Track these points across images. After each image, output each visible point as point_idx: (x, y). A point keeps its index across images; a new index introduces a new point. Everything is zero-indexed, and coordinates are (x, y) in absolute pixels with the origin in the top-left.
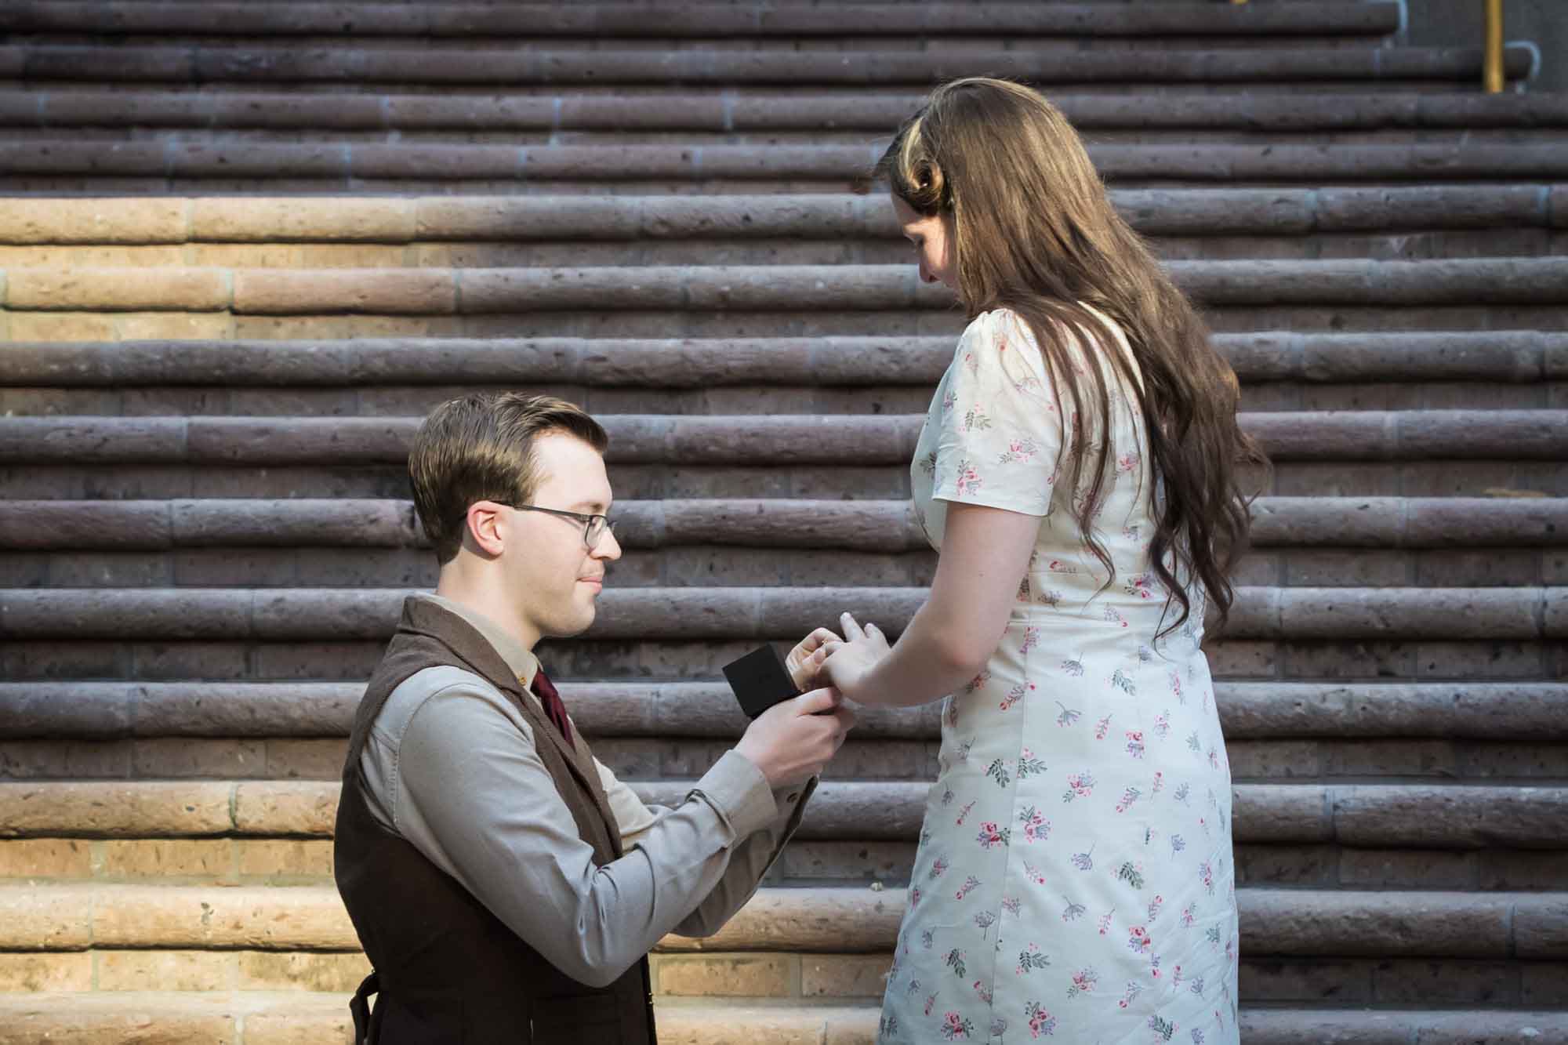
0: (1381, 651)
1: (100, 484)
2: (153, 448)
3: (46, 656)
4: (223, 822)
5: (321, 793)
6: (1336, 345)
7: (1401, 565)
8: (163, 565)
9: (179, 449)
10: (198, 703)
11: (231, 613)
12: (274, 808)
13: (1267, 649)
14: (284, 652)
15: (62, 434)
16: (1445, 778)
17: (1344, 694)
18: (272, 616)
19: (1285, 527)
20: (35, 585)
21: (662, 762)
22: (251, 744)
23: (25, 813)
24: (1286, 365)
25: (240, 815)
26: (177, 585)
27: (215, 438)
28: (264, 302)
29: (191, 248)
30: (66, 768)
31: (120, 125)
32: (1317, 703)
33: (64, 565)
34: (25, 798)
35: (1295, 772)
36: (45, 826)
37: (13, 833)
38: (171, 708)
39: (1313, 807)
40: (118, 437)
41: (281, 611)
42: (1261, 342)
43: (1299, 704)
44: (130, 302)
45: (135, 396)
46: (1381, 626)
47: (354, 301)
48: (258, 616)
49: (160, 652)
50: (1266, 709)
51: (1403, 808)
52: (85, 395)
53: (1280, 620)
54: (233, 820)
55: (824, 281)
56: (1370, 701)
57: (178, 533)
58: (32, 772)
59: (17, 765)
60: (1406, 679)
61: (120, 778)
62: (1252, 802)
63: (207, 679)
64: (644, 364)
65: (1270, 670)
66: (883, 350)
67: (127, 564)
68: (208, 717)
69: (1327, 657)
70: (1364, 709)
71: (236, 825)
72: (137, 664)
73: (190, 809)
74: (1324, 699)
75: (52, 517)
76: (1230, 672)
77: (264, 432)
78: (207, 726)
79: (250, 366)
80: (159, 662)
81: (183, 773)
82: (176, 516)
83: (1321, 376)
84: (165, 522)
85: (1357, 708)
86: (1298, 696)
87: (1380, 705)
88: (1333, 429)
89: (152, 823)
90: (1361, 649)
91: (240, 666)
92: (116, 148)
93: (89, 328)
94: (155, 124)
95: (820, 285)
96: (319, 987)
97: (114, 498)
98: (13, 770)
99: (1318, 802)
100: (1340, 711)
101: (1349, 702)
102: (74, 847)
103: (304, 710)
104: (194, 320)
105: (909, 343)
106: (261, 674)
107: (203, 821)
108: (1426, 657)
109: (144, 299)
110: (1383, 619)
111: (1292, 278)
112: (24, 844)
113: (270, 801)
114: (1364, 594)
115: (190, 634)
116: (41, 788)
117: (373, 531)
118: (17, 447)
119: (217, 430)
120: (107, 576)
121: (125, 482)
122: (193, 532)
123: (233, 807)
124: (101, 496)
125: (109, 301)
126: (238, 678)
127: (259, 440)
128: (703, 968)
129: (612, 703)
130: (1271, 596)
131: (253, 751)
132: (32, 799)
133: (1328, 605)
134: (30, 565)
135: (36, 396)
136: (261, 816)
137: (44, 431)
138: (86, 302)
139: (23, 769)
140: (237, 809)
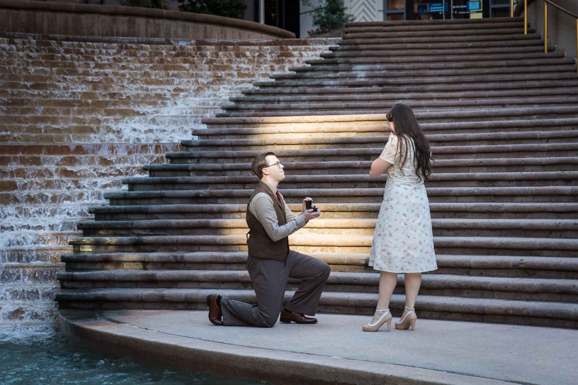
0: (493, 182)
1: (325, 159)
3: (304, 185)
6: (510, 134)
7: (504, 169)
8: (327, 171)
9: (335, 153)
13: (477, 182)
14: (337, 184)
16: (493, 202)
20: (309, 174)
24: (503, 137)
28: (360, 131)
33: (313, 171)
44: (340, 131)
46: (492, 178)
47: (373, 130)
60: (497, 186)
63: (326, 188)
65: (477, 185)
67: (322, 171)
69: (485, 183)
72: (317, 186)
75: (311, 164)
77: (347, 151)
78: (318, 195)
79: (352, 140)
80: (319, 186)
82: (328, 164)
83: (508, 139)
87: (482, 191)
88: (502, 147)
90: (490, 182)
91: (331, 186)
93: (336, 135)
96: (318, 233)
99: (464, 206)
101: (478, 190)
104: (351, 133)
108: (500, 183)
117: (356, 166)
120: (319, 173)
121: (328, 158)
125: (338, 131)
126: (331, 188)
128: (370, 231)
129: (375, 191)
130: (476, 174)
134: (308, 171)
138: (335, 131)
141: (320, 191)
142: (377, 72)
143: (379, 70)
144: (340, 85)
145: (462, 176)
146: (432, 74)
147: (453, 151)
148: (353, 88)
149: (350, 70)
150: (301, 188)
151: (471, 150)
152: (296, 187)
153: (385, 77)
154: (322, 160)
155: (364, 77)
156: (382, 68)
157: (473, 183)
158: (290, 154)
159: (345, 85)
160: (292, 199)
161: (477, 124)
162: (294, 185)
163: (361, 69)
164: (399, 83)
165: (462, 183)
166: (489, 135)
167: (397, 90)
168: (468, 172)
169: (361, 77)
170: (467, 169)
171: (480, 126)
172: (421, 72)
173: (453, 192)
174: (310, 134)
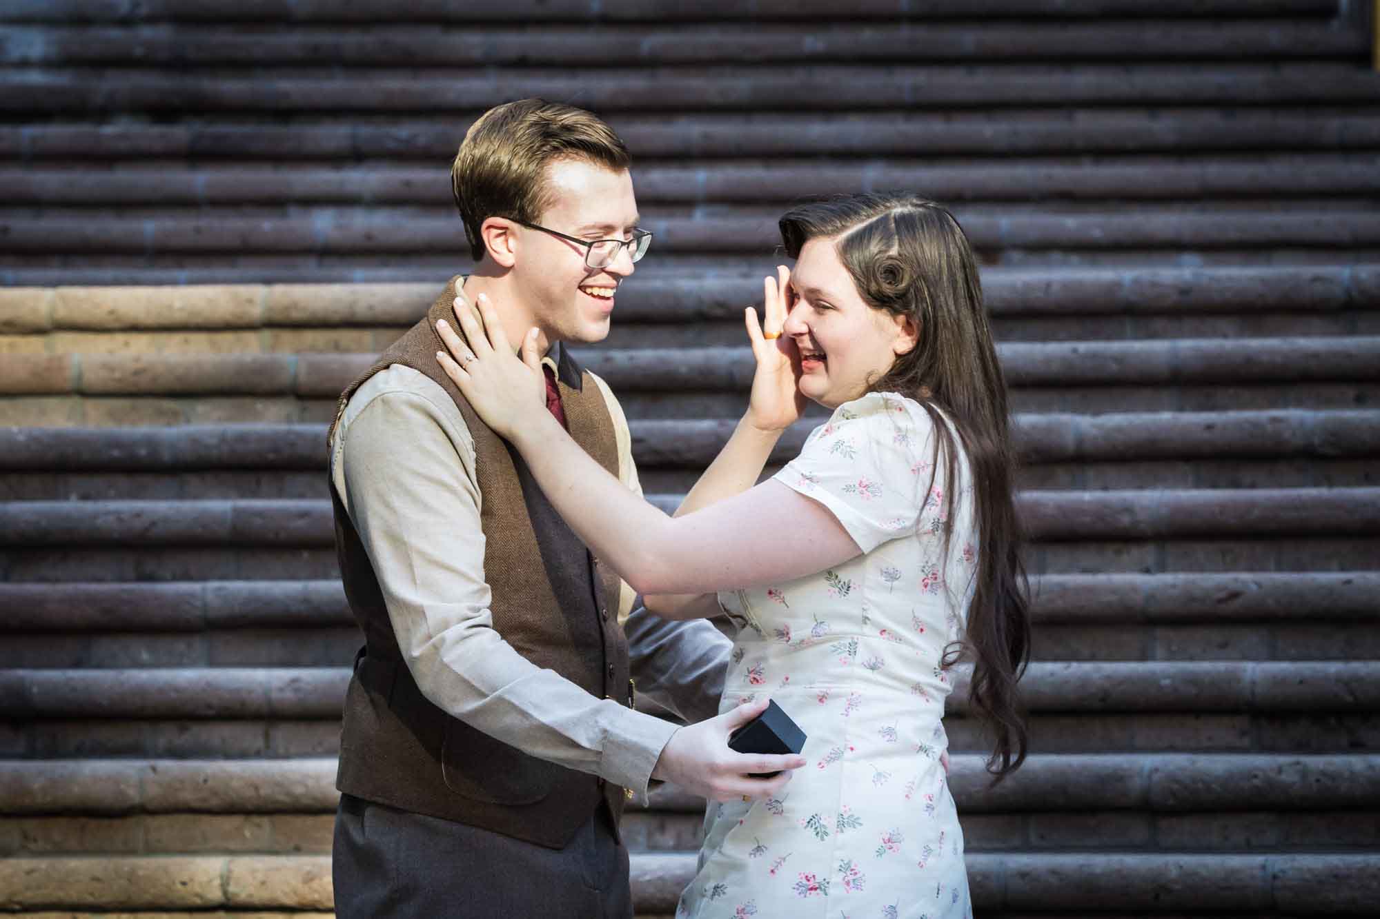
0: (1351, 722)
1: (150, 566)
2: (200, 530)
3: (75, 736)
4: (215, 895)
5: (308, 868)
8: (198, 643)
9: (223, 532)
10: (205, 781)
11: (250, 692)
12: (263, 883)
13: (1242, 722)
14: (302, 729)
15: (111, 518)
17: (1299, 767)
18: (289, 695)
19: (1270, 602)
20: (77, 665)
21: (650, 835)
22: (256, 819)
23: (27, 888)
24: (1298, 441)
25: (232, 889)
26: (212, 663)
27: (258, 521)
28: (325, 386)
29: (267, 335)
30: (81, 843)
31: (276, 203)
32: (1272, 775)
33: (104, 647)
34: (29, 873)
35: (1254, 841)
36: (47, 900)
37: (17, 907)
38: (178, 786)
39: (1253, 877)
40: (166, 519)
41: (297, 690)
42: (1274, 420)
43: (1256, 776)
45: (193, 481)
46: (1349, 699)
48: (275, 695)
49: (183, 730)
50: (1228, 780)
51: (1337, 877)
52: (146, 479)
53: (1253, 693)
54: (225, 893)
56: (1323, 773)
57: (211, 614)
58: (49, 847)
59: (35, 840)
61: (134, 852)
62: (1196, 874)
63: (228, 756)
64: (679, 445)
65: (1246, 742)
68: (215, 793)
69: (1302, 729)
70: (1318, 781)
71: (228, 899)
72: (162, 742)
73: (184, 884)
74: (1280, 770)
76: (1206, 743)
78: (214, 802)
79: (302, 450)
80: (182, 740)
81: (195, 847)
82: (210, 597)
84: (198, 603)
85: (1312, 779)
86: (1257, 769)
87: (1333, 776)
88: (1329, 504)
89: (147, 898)
90: (1333, 721)
91: (259, 743)
92: (267, 226)
93: (160, 413)
94: (311, 202)
97: (163, 580)
98: (32, 846)
99: (1258, 873)
100: (1294, 783)
101: (1304, 773)
103: (306, 786)
104: (259, 404)
106: (281, 750)
107: (197, 895)
109: (210, 384)
110: (1352, 693)
111: (1316, 355)
113: (260, 876)
114: (1334, 668)
115: (211, 712)
116: (43, 864)
118: (67, 531)
119: (260, 514)
120: (145, 656)
121: (172, 564)
122: (224, 613)
123: (225, 882)
124: (151, 578)
126: (258, 755)
127: (301, 523)
130: (1245, 671)
131: (259, 826)
132: (35, 875)
133: (1298, 680)
134: (72, 646)
135: (98, 482)
136: (252, 890)
137: (95, 516)
138: (154, 388)
139: (41, 845)
140: (228, 884)
141: (231, 777)
142: (115, 34)
145: (1150, 679)
150: (53, 753)
152: (21, 745)
154: (129, 570)
156: (144, 10)
157: (1220, 729)
160: (30, 825)
165: (1142, 730)
168: (1143, 657)
173: (1137, 784)
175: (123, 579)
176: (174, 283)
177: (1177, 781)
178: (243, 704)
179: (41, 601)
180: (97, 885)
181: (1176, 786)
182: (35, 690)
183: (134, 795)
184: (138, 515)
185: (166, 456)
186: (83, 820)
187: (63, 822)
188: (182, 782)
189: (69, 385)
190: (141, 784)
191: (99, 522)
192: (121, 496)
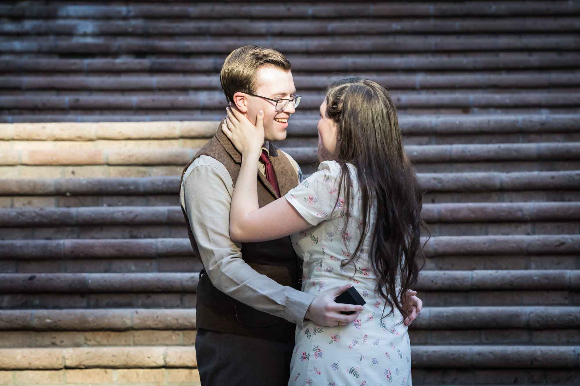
1: (135, 232)
2: (155, 218)
3: (105, 299)
4: (162, 362)
8: (154, 263)
9: (164, 219)
11: (175, 282)
12: (180, 357)
13: (566, 294)
15: (120, 214)
18: (190, 283)
20: (106, 271)
22: (177, 332)
23: (87, 359)
25: (168, 360)
26: (160, 271)
27: (178, 215)
29: (181, 141)
30: (108, 341)
31: (184, 89)
32: (576, 314)
33: (117, 264)
34: (87, 353)
35: (570, 341)
36: (94, 364)
37: (83, 367)
38: (146, 319)
39: (570, 355)
40: (141, 214)
41: (193, 282)
44: (153, 162)
45: (152, 199)
48: (185, 283)
49: (149, 297)
50: (560, 316)
52: (134, 198)
53: (570, 282)
54: (165, 361)
55: (417, 152)
57: (159, 251)
58: (95, 343)
59: (90, 341)
61: (129, 345)
62: (547, 353)
63: (166, 307)
65: (567, 302)
66: (435, 179)
67: (140, 264)
68: (161, 322)
71: (166, 364)
72: (140, 302)
73: (149, 357)
75: (112, 246)
76: (552, 302)
78: (161, 326)
80: (148, 301)
81: (153, 343)
82: (159, 245)
84: (154, 247)
86: (571, 312)
89: (134, 363)
91: (179, 302)
95: (415, 153)
97: (140, 238)
98: (89, 343)
99: (572, 353)
102: (106, 372)
104: (178, 169)
105: (444, 176)
106: (187, 305)
107: (154, 362)
109: (159, 161)
112: (88, 371)
113: (179, 355)
115: (160, 290)
116: (93, 350)
118: (103, 219)
119: (178, 212)
120: (133, 268)
121: (145, 232)
122: (164, 251)
124: (135, 237)
125: (146, 162)
126: (178, 307)
130: (567, 274)
131: (178, 335)
132: (90, 354)
134: (104, 264)
135: (115, 199)
136: (175, 360)
137: (114, 212)
138: (137, 162)
139: (92, 342)
140: (166, 357)
141: (167, 315)
142: (121, 23)
143: (125, 18)
144: (39, 53)
145: (529, 277)
146: (263, 31)
147: (473, 215)
148: (77, 61)
149: (52, 16)
150: (97, 306)
151: (520, 214)
152: (84, 303)
153: (146, 35)
154: (127, 234)
155: (94, 35)
156: (132, 14)
157: (557, 297)
158: (45, 220)
159: (50, 53)
160: (88, 335)
161: (507, 149)
162: (77, 299)
163: (80, 14)
164: (187, 50)
165: (526, 297)
166: (553, 177)
167: (189, 67)
168: (527, 268)
169: (85, 35)
170: (522, 261)
171: (515, 154)
172: (234, 24)
174: (70, 169)
175: (125, 238)
176: (144, 121)
177: (540, 317)
178: (172, 287)
179: (92, 247)
180: (114, 358)
181: (539, 319)
182: (90, 281)
183: (129, 323)
184: (131, 212)
185: (141, 189)
186: (108, 333)
187: (101, 333)
188: (148, 318)
189: (103, 161)
190: (132, 319)
191: (115, 215)
192: (123, 205)
